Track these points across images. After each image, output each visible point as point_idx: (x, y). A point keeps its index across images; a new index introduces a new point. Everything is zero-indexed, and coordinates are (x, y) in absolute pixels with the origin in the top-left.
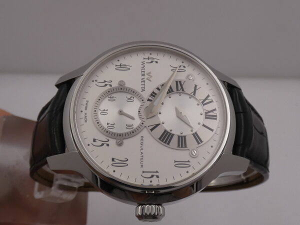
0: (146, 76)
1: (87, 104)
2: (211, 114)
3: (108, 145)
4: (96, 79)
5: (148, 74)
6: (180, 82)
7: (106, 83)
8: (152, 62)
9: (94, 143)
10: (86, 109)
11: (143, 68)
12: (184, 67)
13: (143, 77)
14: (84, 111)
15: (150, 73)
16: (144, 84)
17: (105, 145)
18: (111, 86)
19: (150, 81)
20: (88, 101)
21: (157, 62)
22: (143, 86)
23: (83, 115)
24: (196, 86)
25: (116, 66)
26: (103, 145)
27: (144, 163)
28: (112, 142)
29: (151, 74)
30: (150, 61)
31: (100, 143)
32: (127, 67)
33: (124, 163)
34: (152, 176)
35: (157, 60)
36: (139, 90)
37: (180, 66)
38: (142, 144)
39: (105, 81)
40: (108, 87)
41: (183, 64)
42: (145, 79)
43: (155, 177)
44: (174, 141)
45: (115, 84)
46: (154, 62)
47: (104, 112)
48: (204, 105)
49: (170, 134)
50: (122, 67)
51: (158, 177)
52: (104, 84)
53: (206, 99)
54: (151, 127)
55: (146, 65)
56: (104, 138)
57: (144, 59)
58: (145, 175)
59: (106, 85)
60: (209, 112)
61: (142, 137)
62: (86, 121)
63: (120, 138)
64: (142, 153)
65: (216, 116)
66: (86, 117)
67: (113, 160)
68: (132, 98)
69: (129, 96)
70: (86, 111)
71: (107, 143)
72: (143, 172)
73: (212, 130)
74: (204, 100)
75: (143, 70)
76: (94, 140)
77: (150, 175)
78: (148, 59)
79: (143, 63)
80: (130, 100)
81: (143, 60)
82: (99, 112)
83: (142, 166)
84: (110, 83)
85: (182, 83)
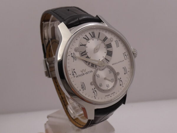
0: (84, 72)
1: (107, 96)
2: (92, 35)
3: (120, 78)
4: (94, 97)
7: (94, 91)
8: (75, 72)
9: (122, 84)
10: (109, 95)
11: (80, 75)
12: (71, 54)
13: (85, 74)
15: (81, 71)
16: (88, 72)
17: (121, 79)
18: (95, 88)
19: (85, 70)
20: (106, 96)
21: (74, 70)
22: (90, 72)
23: (112, 95)
24: (81, 45)
25: (83, 90)
26: (121, 81)
28: (119, 77)
29: (82, 70)
30: (74, 73)
31: (121, 82)
32: (82, 84)
33: (124, 69)
34: (125, 55)
36: (92, 74)
37: (72, 56)
38: (115, 64)
39: (94, 92)
40: (96, 89)
42: (86, 72)
44: (109, 49)
45: (93, 87)
46: (75, 71)
47: (108, 86)
48: (89, 39)
49: (107, 52)
50: (83, 87)
51: (125, 53)
52: (95, 92)
53: (85, 39)
54: (108, 62)
55: (77, 75)
56: (118, 81)
57: (74, 77)
58: (126, 58)
59: (95, 91)
60: (92, 36)
61: (113, 64)
62: (114, 92)
63: (116, 74)
64: (119, 62)
65: (92, 32)
66: (113, 93)
67: (125, 74)
68: (97, 75)
69: (96, 77)
71: (120, 79)
72: (125, 59)
73: (99, 33)
74: (87, 39)
75: (81, 75)
76: (120, 85)
77: (125, 56)
78: (74, 75)
79: (77, 77)
80: (98, 76)
82: (109, 88)
83: (123, 61)
84: (94, 89)
85: (81, 53)
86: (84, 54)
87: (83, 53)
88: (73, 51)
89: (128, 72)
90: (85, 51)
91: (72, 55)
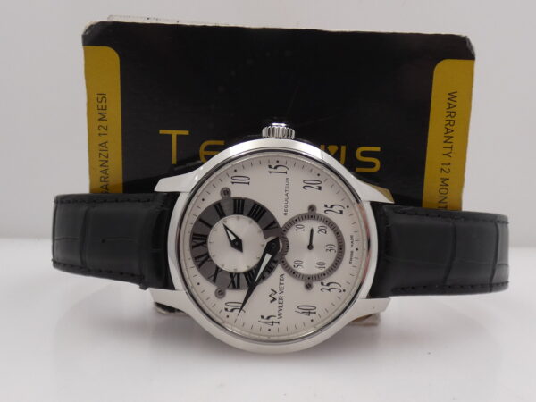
0: (276, 296)
1: (351, 259)
3: (326, 206)
4: (341, 294)
5: (274, 299)
6: (234, 287)
7: (328, 288)
8: (268, 318)
9: (341, 209)
10: (352, 252)
11: (280, 309)
12: (226, 309)
13: (281, 295)
14: (354, 249)
15: (271, 301)
16: (281, 286)
17: (329, 206)
18: (322, 284)
19: (272, 290)
20: (350, 263)
21: (262, 317)
22: (282, 282)
23: (356, 245)
24: (215, 280)
25: (315, 313)
26: (332, 207)
27: (284, 183)
28: (320, 210)
29: (271, 299)
30: (271, 320)
31: (334, 208)
32: (301, 311)
33: (307, 185)
34: (276, 168)
35: (262, 320)
36: (288, 278)
37: (232, 310)
38: (286, 206)
39: (329, 290)
40: (326, 282)
41: (227, 313)
42: (279, 292)
43: (273, 166)
44: (248, 208)
45: (317, 286)
46: (265, 317)
47: (330, 248)
48: (207, 254)
49: (252, 217)
50: (308, 310)
51: (270, 167)
52: (331, 286)
53: (203, 262)
54: (274, 226)
55: (276, 314)
56: (332, 216)
57: (278, 323)
58: (284, 170)
59: (328, 284)
60: (201, 244)
61: (285, 214)
62: (352, 237)
63: (311, 213)
64: (287, 195)
65: (194, 238)
66: (352, 242)
67: (320, 188)
68: (296, 265)
69: (299, 269)
70: (352, 249)
71: (326, 209)
72: (286, 173)
73: (201, 220)
74: (206, 260)
75: (280, 305)
76: (341, 212)
77: (279, 169)
78: (273, 322)
79: (280, 316)
80: (299, 263)
81: (280, 320)
82: (336, 248)
83: (287, 179)
84: (322, 287)
85: (231, 286)
86: (235, 279)
87: (233, 282)
88: (221, 304)
89: (318, 178)
90: (231, 274)
91: (230, 308)
